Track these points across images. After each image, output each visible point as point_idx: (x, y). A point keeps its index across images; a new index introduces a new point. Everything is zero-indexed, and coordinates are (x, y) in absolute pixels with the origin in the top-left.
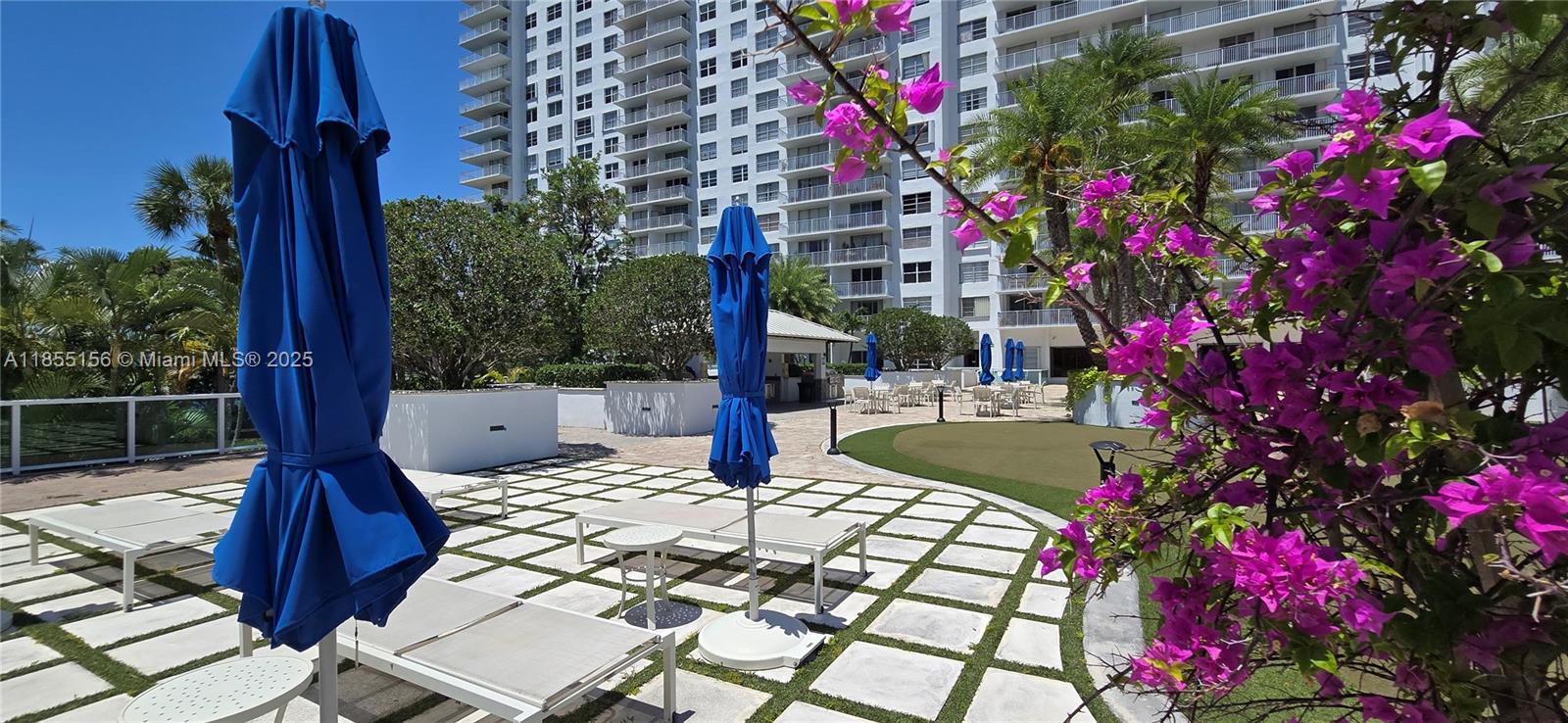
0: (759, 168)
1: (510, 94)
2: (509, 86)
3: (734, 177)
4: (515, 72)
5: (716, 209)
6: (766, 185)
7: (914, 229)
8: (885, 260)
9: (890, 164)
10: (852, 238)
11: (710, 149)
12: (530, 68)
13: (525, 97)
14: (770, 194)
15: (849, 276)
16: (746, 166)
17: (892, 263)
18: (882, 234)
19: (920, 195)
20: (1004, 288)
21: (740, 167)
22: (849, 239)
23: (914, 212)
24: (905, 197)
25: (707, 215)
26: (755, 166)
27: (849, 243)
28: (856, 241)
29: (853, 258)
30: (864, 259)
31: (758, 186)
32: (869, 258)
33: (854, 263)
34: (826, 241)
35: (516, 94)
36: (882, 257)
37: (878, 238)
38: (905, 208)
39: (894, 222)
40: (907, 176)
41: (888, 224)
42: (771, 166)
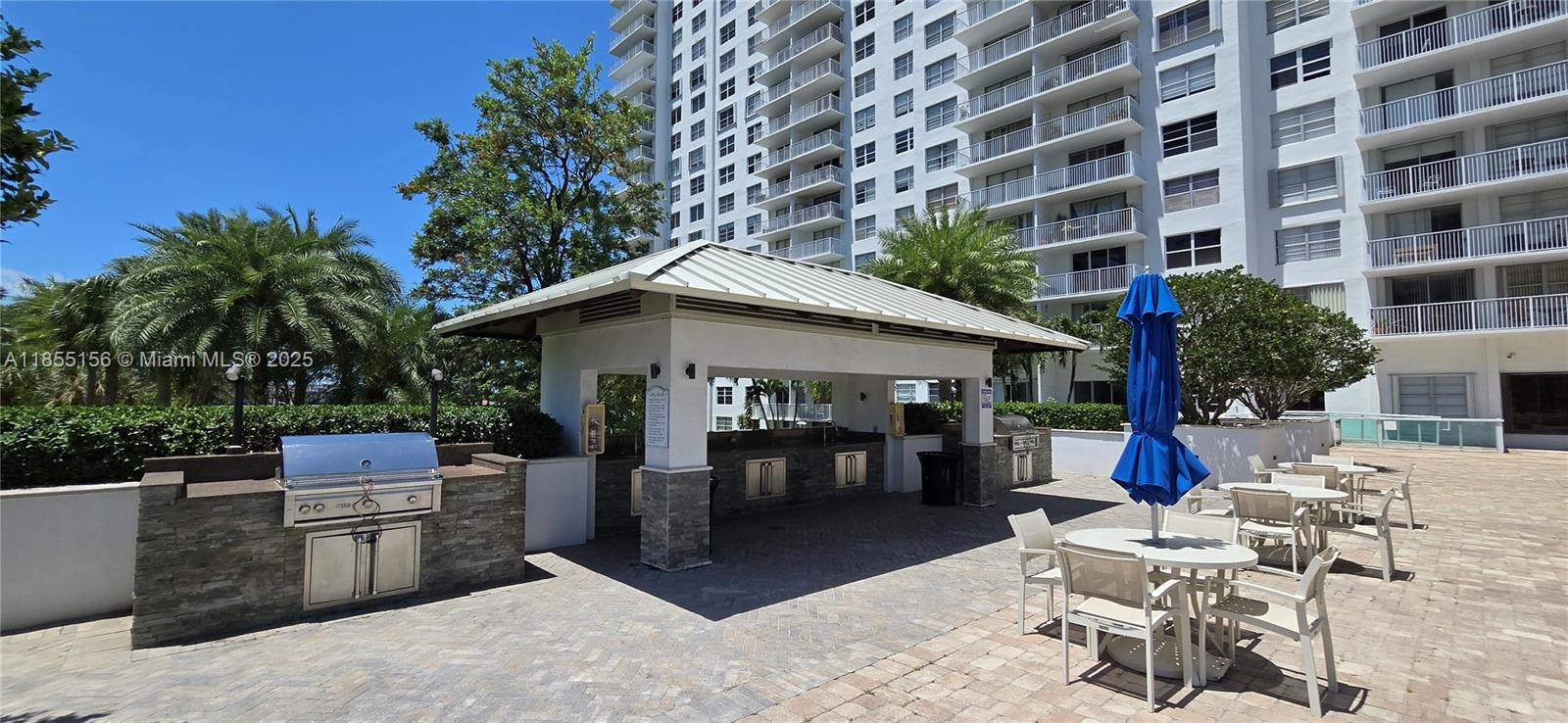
0: (929, 126)
1: (654, 95)
2: (654, 86)
3: (898, 146)
4: (660, 71)
5: (874, 193)
6: (939, 147)
7: (1186, 179)
8: (1132, 231)
9: (1137, 81)
10: (1072, 205)
11: (868, 114)
12: (675, 63)
13: (669, 97)
14: (945, 159)
15: (1069, 262)
16: (912, 130)
17: (1143, 236)
18: (1125, 194)
19: (1194, 121)
20: (1376, 262)
21: (905, 132)
22: (1068, 207)
23: (1185, 150)
24: (1165, 129)
25: (863, 201)
26: (924, 123)
27: (1067, 212)
28: (1080, 207)
29: (1072, 235)
30: (1094, 233)
31: (927, 150)
32: (1103, 232)
33: (1076, 241)
34: (1030, 215)
35: (661, 94)
36: (1127, 227)
37: (1116, 200)
38: (1166, 146)
39: (1147, 171)
40: (1169, 94)
41: (1136, 173)
42: (948, 119)
